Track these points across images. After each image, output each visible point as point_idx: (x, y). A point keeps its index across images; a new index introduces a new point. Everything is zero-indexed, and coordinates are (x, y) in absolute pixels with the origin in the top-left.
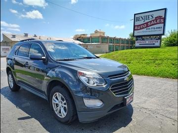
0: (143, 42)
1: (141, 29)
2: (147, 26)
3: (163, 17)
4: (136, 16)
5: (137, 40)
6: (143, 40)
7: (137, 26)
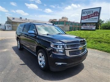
0: (86, 27)
1: (85, 19)
2: (89, 17)
3: (99, 12)
4: (83, 11)
5: (82, 25)
6: (86, 25)
7: (83, 17)
